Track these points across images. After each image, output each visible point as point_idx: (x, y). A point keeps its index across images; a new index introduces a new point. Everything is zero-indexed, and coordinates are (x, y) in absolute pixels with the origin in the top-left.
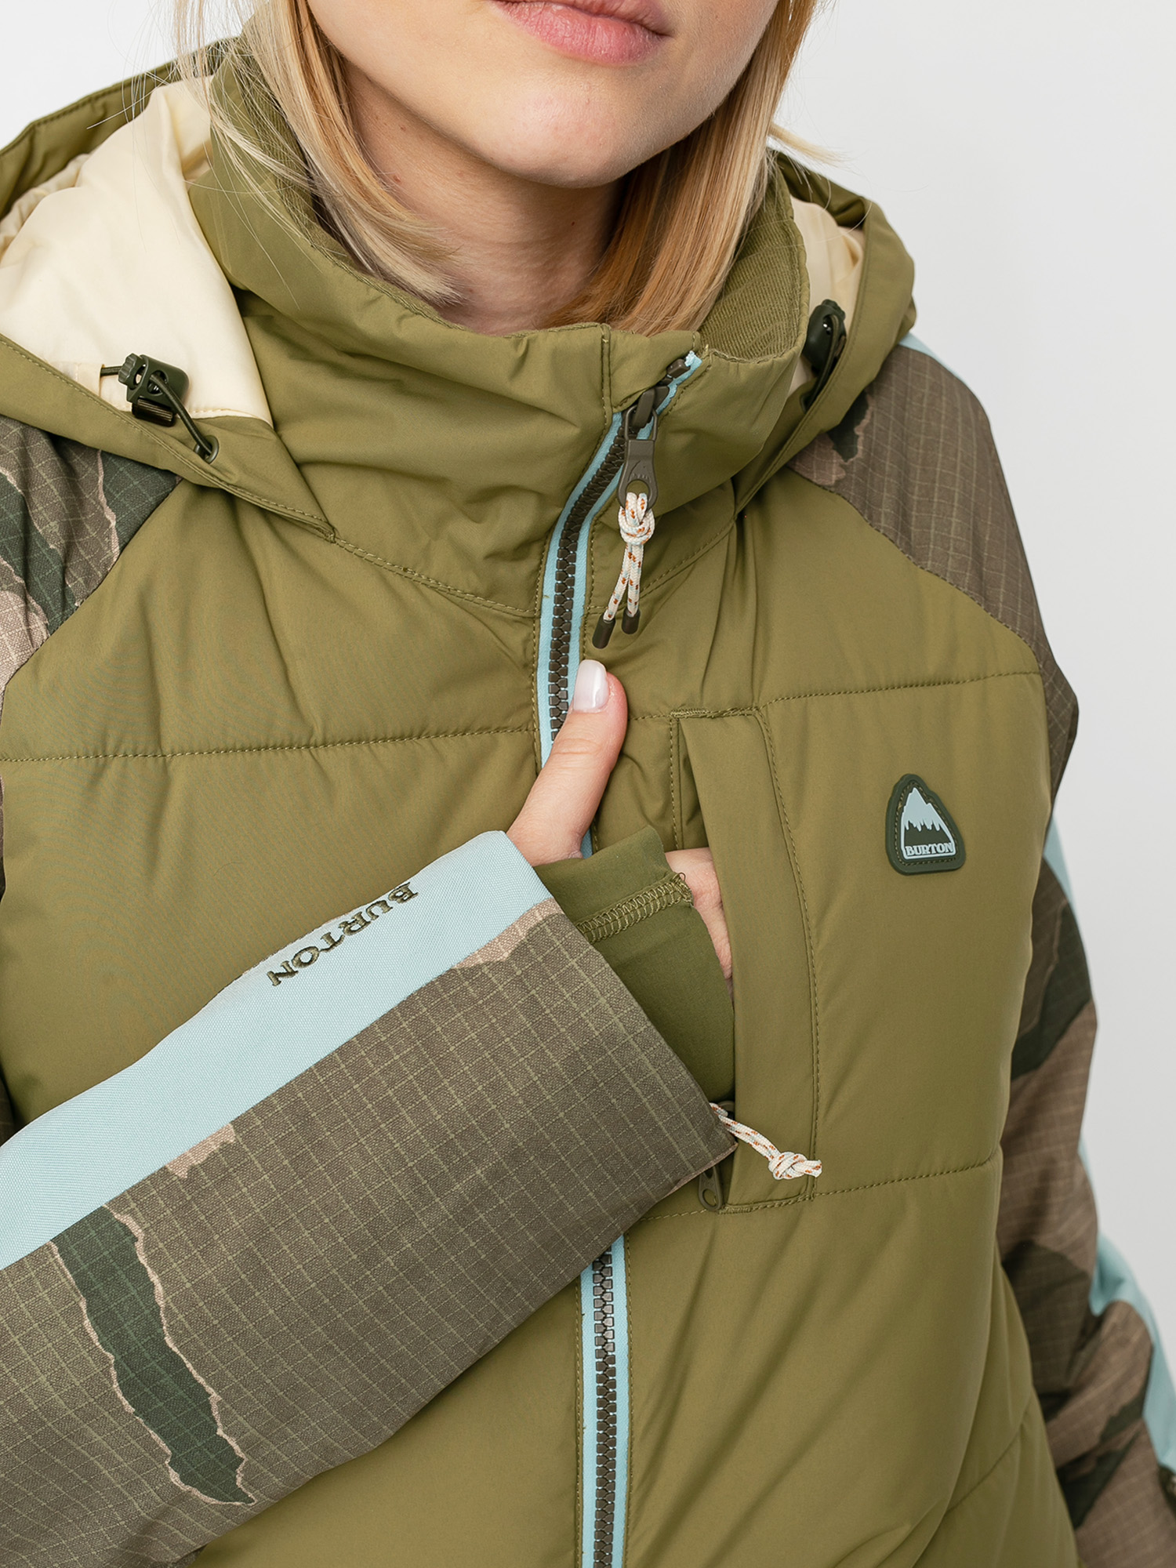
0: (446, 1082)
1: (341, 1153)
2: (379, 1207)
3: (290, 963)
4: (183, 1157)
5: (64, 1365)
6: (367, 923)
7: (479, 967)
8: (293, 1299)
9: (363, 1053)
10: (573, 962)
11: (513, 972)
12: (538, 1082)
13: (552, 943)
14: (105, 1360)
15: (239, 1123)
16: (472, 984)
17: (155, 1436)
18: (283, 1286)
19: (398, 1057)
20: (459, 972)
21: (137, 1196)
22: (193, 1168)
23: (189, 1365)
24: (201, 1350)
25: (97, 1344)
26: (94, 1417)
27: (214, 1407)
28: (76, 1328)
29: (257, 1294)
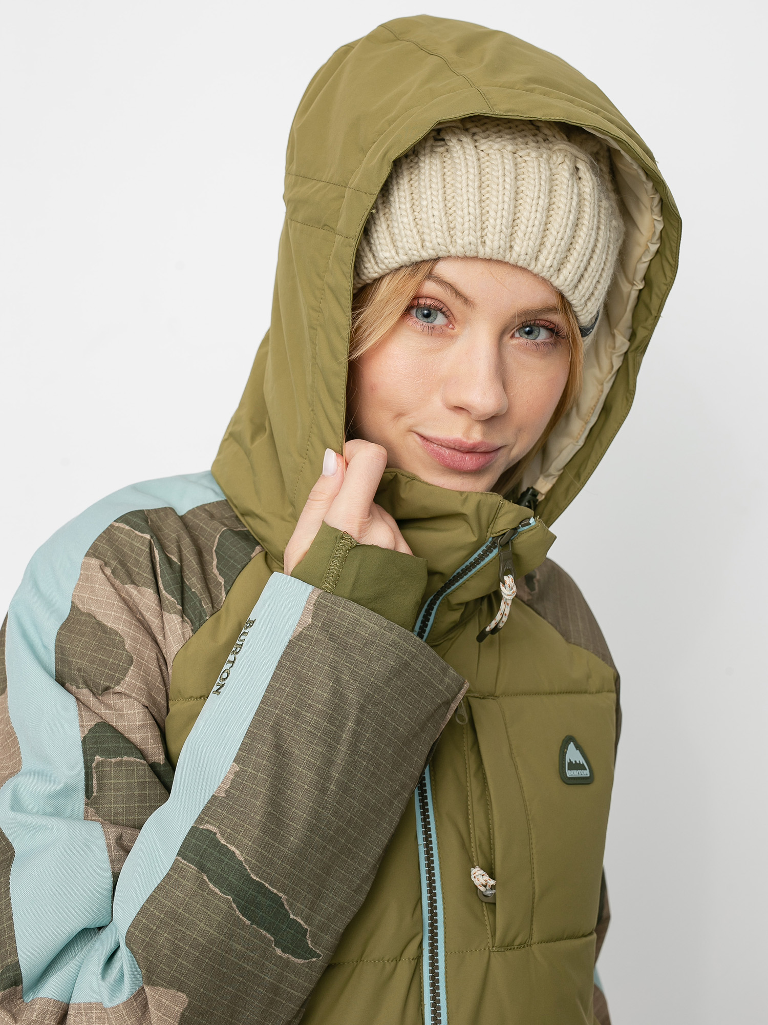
0: (315, 689)
1: (286, 745)
2: (315, 762)
3: (220, 682)
4: (220, 788)
5: (209, 913)
6: (242, 645)
7: (301, 633)
8: (299, 827)
9: (272, 697)
10: (341, 609)
11: (317, 626)
12: (354, 668)
13: (327, 605)
14: (227, 899)
15: (236, 760)
16: (302, 642)
17: (264, 933)
18: (291, 823)
19: (288, 689)
20: (294, 640)
21: (206, 813)
22: (226, 791)
23: (267, 885)
24: (269, 874)
25: (220, 894)
26: (233, 935)
27: (285, 903)
28: (207, 891)
29: (282, 832)
